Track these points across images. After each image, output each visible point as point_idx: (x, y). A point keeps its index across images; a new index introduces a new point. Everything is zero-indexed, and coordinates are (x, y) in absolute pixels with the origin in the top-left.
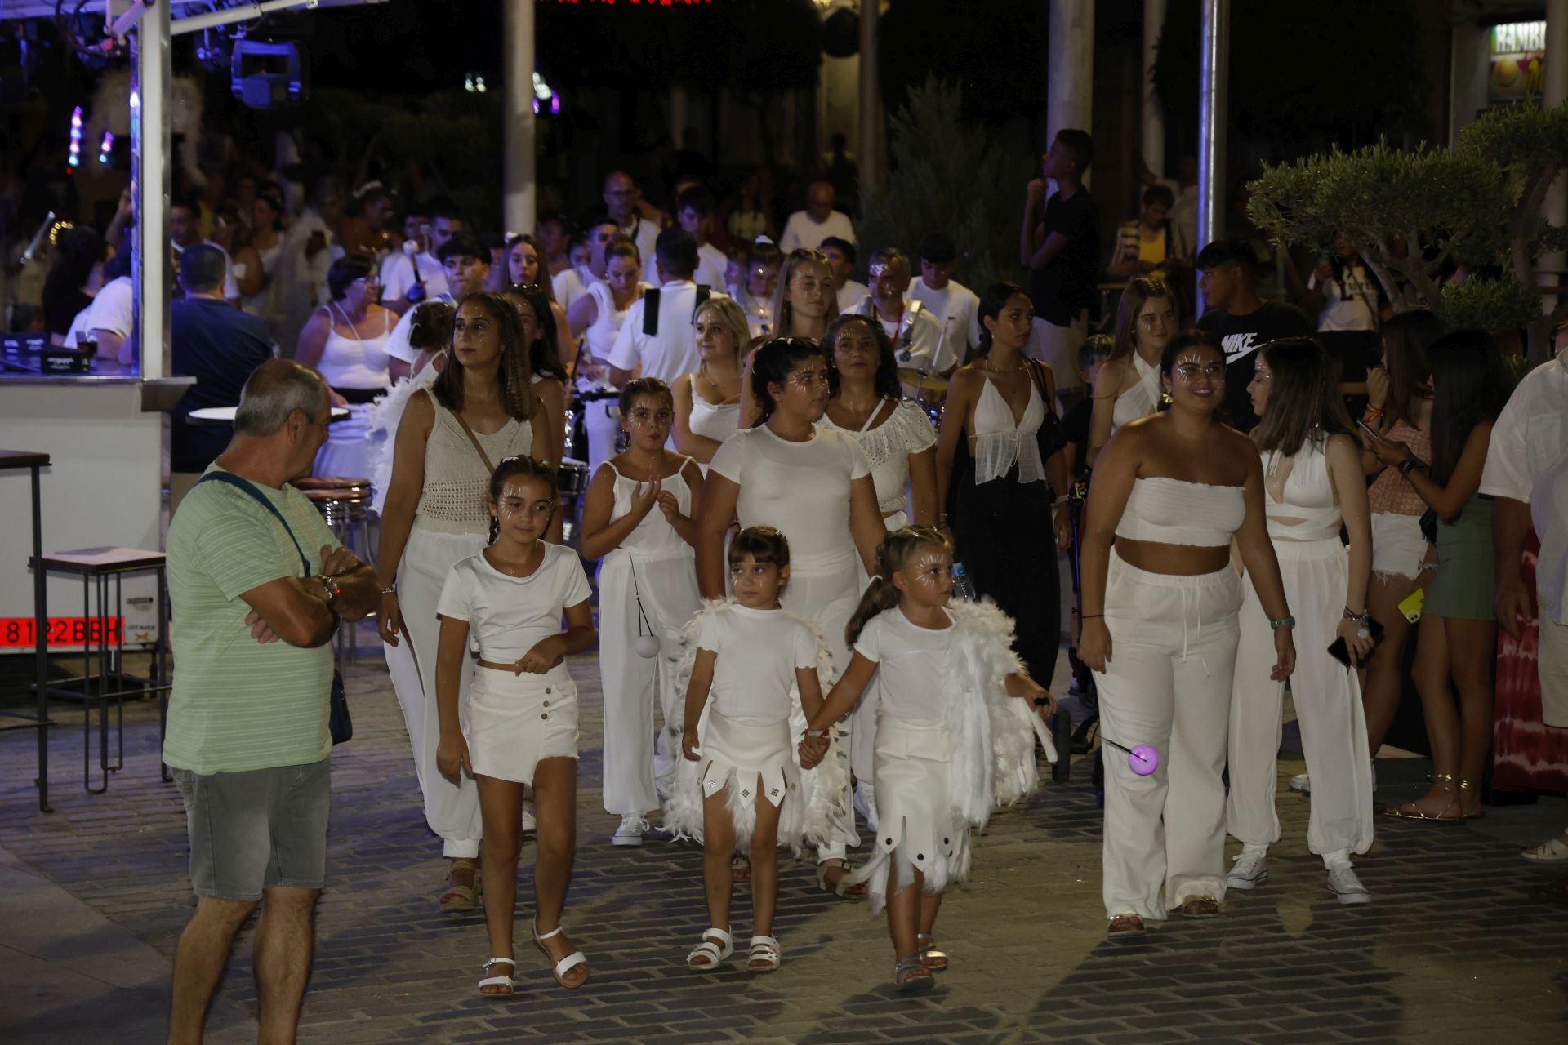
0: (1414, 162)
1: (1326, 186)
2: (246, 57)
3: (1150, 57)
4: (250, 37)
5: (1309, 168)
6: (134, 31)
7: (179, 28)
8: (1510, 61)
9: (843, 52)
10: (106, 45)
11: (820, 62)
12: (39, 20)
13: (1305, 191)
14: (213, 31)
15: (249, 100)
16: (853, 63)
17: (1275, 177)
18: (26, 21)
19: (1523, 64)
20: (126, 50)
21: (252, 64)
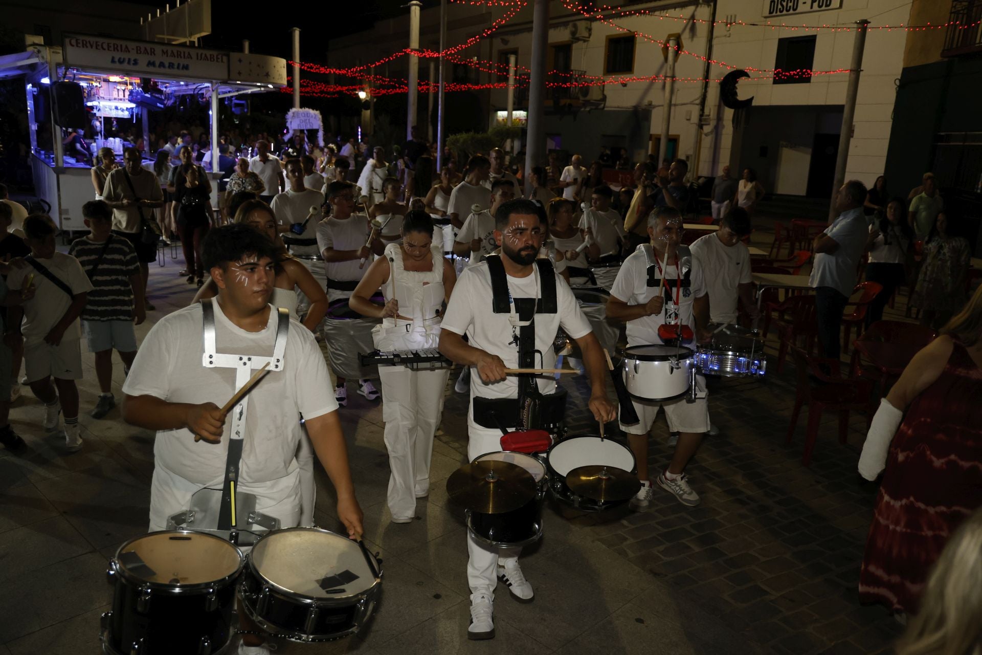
0: (479, 136)
1: (461, 140)
2: (235, 104)
3: (430, 113)
4: (236, 99)
5: (458, 136)
6: (210, 97)
7: (220, 96)
8: (500, 119)
9: (367, 109)
10: (204, 100)
11: (362, 111)
12: (190, 94)
13: (457, 141)
14: (228, 97)
15: (236, 113)
16: (368, 112)
17: (451, 137)
18: (188, 95)
19: (503, 120)
20: (209, 101)
21: (237, 105)
